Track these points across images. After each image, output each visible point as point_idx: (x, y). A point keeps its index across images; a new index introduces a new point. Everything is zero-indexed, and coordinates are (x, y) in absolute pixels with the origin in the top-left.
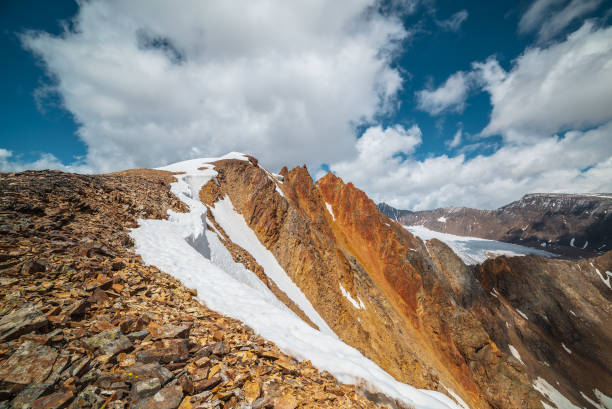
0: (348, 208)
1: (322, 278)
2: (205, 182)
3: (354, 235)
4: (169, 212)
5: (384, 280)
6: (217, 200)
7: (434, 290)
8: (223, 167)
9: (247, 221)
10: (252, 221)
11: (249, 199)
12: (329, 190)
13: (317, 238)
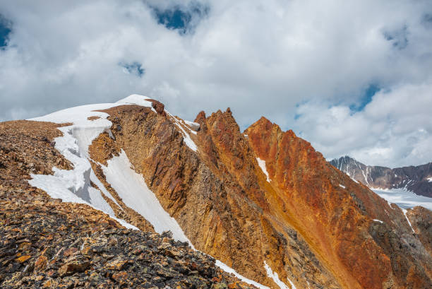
0: (287, 165)
1: (238, 252)
2: (96, 135)
3: (296, 201)
4: (54, 169)
5: (337, 263)
6: (111, 156)
7: (408, 278)
8: (119, 116)
9: (146, 181)
10: (153, 183)
11: (150, 155)
12: (262, 140)
13: (235, 203)
